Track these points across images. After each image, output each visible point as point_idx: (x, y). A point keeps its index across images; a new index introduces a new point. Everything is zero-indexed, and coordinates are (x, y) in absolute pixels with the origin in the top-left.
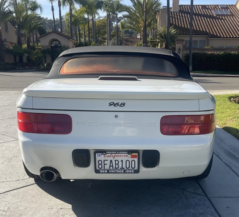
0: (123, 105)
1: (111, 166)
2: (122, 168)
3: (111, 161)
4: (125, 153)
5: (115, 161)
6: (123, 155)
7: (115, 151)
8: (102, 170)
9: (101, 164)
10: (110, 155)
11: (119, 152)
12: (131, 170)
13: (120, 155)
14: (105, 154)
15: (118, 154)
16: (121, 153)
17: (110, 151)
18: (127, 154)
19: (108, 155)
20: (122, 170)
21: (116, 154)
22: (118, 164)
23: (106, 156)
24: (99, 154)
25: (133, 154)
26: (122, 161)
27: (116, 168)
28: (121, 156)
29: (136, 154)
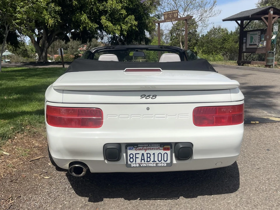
0: (155, 97)
1: (143, 159)
2: (154, 161)
3: (143, 154)
4: (157, 146)
5: (147, 154)
6: (155, 147)
7: (147, 144)
8: (134, 164)
9: (132, 158)
10: (141, 148)
11: (151, 145)
12: (163, 163)
13: (152, 147)
14: (136, 147)
15: (150, 147)
16: (153, 146)
17: (142, 144)
18: (159, 147)
19: (139, 148)
20: (154, 163)
21: (148, 147)
22: (149, 157)
23: (137, 149)
24: (130, 147)
25: (165, 147)
26: (154, 154)
27: (147, 161)
28: (153, 149)
29: (169, 147)
